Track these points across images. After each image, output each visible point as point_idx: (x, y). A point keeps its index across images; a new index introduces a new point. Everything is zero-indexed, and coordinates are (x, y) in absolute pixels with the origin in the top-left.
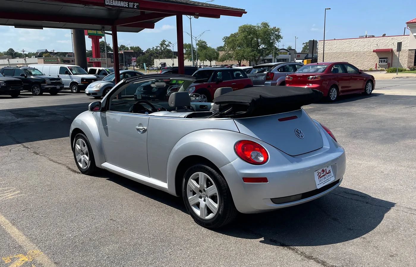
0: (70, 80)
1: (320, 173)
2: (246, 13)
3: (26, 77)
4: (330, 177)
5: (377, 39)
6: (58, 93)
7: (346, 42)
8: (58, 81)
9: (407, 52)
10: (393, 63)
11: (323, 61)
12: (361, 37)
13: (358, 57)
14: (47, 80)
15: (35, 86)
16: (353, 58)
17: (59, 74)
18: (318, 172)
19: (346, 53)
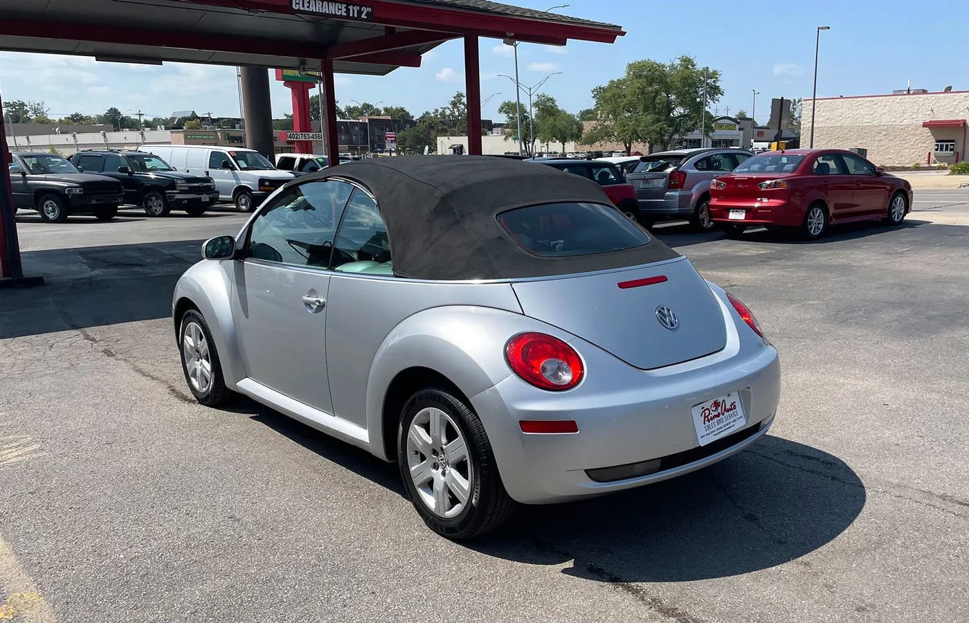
0: (234, 181)
1: (708, 409)
2: (623, 34)
3: (131, 174)
4: (733, 419)
5: (933, 98)
6: (206, 212)
7: (863, 105)
8: (205, 184)
10: (966, 150)
11: (812, 147)
12: (897, 93)
13: (891, 138)
14: (179, 182)
15: (153, 196)
16: (879, 139)
17: (210, 167)
18: (703, 408)
19: (863, 128)
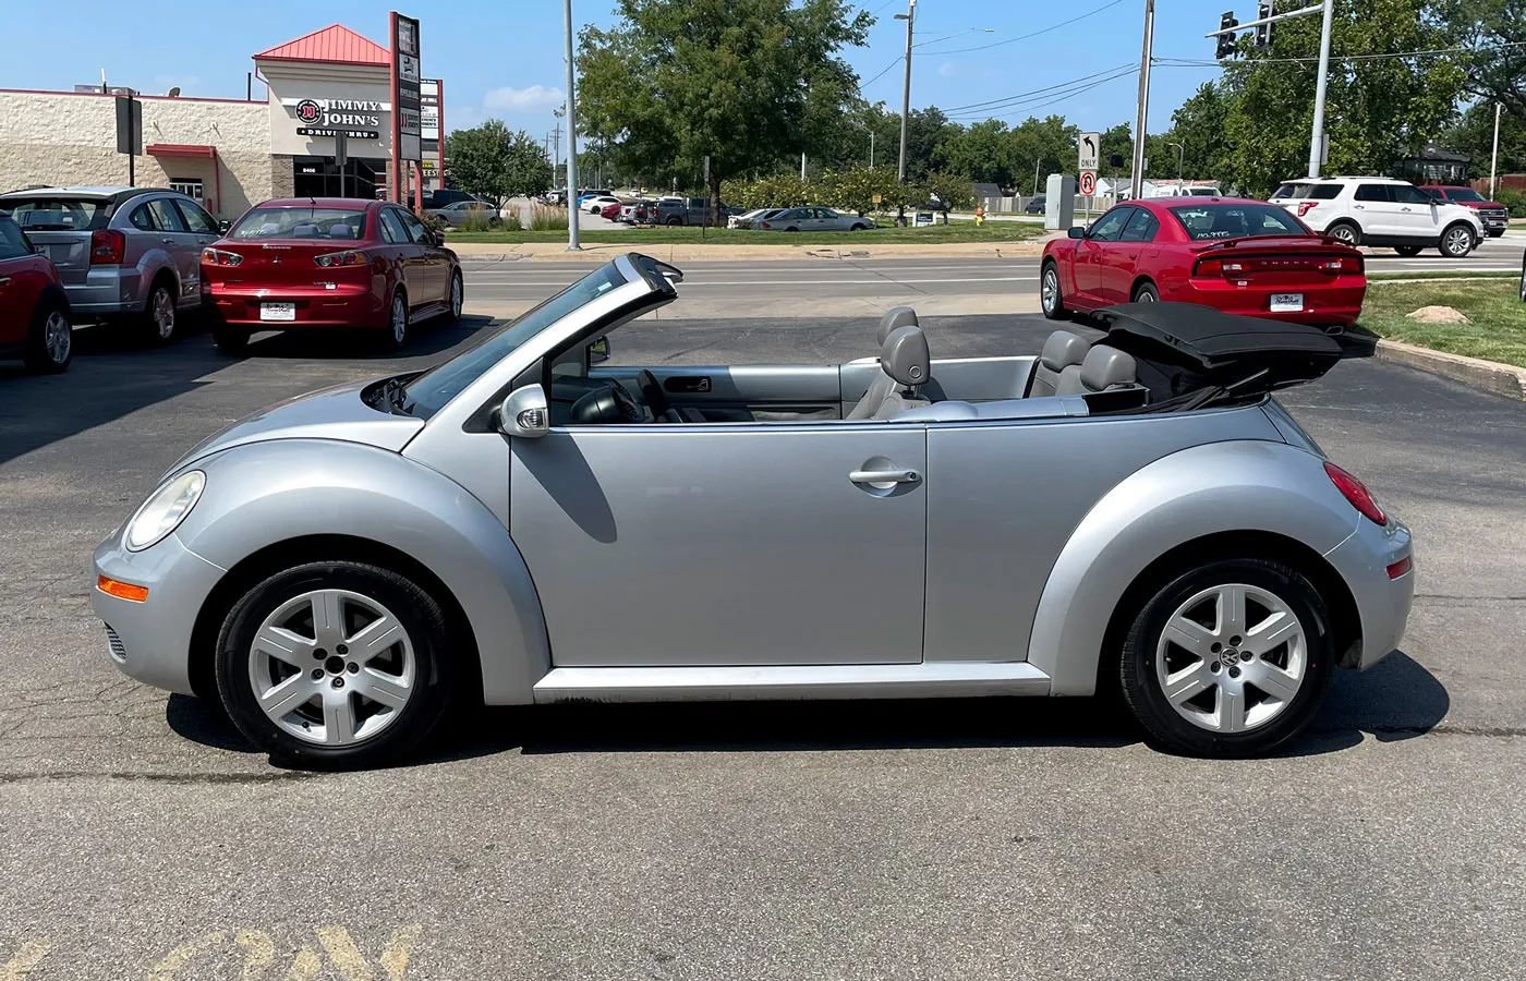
5: (155, 106)
9: (269, 164)
10: (223, 198)
13: (88, 170)
